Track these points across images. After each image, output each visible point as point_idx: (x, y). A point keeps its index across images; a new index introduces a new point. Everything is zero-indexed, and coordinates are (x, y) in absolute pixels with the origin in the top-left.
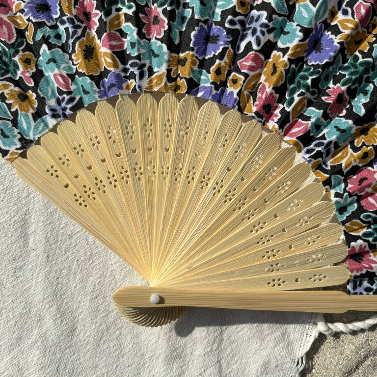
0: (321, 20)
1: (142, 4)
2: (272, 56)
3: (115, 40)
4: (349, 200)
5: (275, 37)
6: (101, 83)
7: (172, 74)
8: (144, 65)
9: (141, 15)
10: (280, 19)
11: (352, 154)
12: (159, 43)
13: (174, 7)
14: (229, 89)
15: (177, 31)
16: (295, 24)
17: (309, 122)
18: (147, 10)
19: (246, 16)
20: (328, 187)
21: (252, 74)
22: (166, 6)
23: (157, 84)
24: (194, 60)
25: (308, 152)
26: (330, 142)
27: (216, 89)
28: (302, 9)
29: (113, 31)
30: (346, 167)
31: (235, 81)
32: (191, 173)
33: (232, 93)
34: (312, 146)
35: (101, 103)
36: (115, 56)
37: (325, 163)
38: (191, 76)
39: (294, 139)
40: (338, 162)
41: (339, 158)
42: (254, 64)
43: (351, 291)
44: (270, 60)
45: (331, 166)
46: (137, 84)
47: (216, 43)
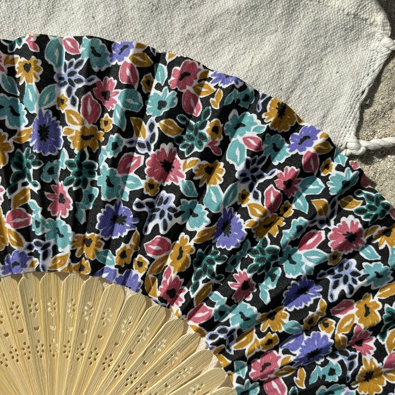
0: (230, 204)
1: (47, 182)
2: (180, 238)
3: (20, 217)
4: (251, 385)
5: (183, 220)
6: (6, 258)
7: (76, 254)
8: (48, 245)
9: (46, 193)
10: (189, 202)
11: (256, 340)
12: (64, 223)
13: (80, 186)
14: (135, 272)
15: (84, 211)
16: (204, 207)
18: (53, 187)
19: (154, 197)
21: (157, 258)
22: (72, 185)
23: (61, 265)
24: (99, 242)
25: (212, 337)
26: (233, 330)
27: (121, 272)
28: (212, 192)
29: (18, 208)
30: (250, 353)
31: (140, 264)
32: (93, 354)
33: (136, 276)
34: (215, 331)
35: (5, 279)
36: (19, 233)
38: (96, 258)
39: (197, 325)
40: (242, 346)
41: (243, 342)
42: (160, 248)
44: (178, 242)
45: (234, 351)
46: (41, 264)
47: (123, 224)
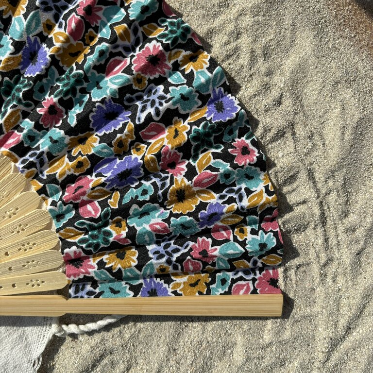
4: (65, 208)
11: (67, 163)
17: (22, 134)
20: (43, 196)
26: (42, 153)
30: (60, 176)
37: (42, 172)
39: (7, 150)
40: (54, 171)
41: (56, 167)
43: (73, 295)
45: (47, 175)
